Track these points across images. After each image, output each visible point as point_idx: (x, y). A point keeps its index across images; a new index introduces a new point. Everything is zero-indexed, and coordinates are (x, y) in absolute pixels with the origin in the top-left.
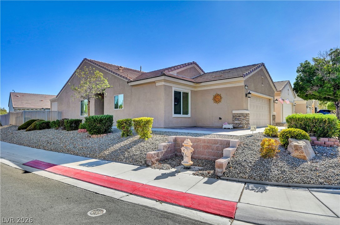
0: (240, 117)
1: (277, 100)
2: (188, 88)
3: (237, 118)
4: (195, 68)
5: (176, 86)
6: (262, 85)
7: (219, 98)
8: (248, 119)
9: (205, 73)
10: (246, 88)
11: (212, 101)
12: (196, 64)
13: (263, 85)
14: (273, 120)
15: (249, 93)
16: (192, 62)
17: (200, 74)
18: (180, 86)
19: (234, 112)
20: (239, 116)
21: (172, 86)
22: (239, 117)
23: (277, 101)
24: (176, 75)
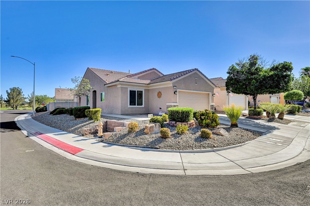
2: (142, 88)
5: (132, 87)
6: (196, 84)
7: (160, 94)
9: (164, 75)
10: (175, 88)
11: (157, 96)
12: (156, 69)
15: (176, 91)
17: (160, 76)
18: (135, 87)
19: (167, 104)
21: (127, 88)
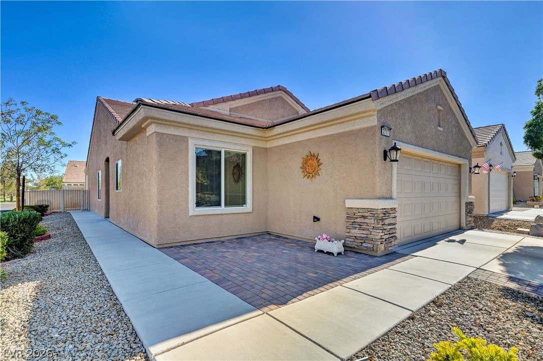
0: (366, 221)
1: (480, 167)
2: (243, 141)
3: (358, 220)
4: (283, 99)
5: (203, 137)
6: (439, 128)
7: (315, 163)
8: (389, 225)
10: (386, 133)
11: (299, 172)
12: (285, 91)
13: (441, 129)
14: (467, 215)
15: (395, 148)
16: (274, 85)
18: (216, 137)
19: (350, 203)
20: (364, 217)
21: (187, 137)
22: (362, 220)
23: (477, 169)
24: (228, 113)
